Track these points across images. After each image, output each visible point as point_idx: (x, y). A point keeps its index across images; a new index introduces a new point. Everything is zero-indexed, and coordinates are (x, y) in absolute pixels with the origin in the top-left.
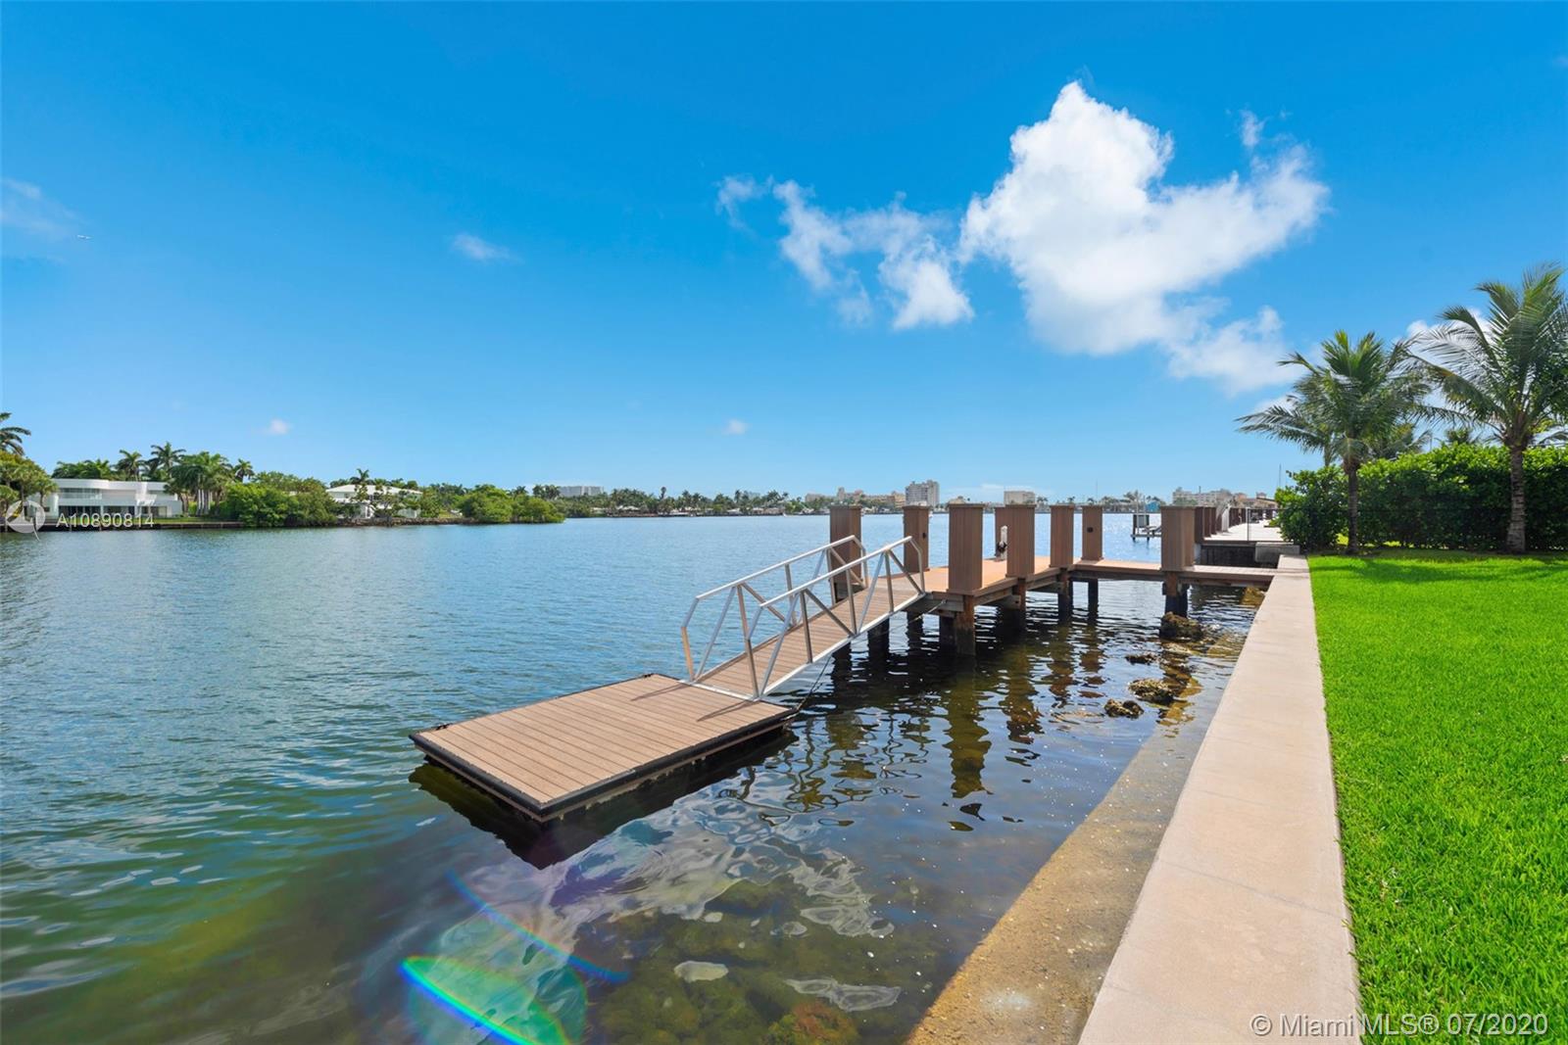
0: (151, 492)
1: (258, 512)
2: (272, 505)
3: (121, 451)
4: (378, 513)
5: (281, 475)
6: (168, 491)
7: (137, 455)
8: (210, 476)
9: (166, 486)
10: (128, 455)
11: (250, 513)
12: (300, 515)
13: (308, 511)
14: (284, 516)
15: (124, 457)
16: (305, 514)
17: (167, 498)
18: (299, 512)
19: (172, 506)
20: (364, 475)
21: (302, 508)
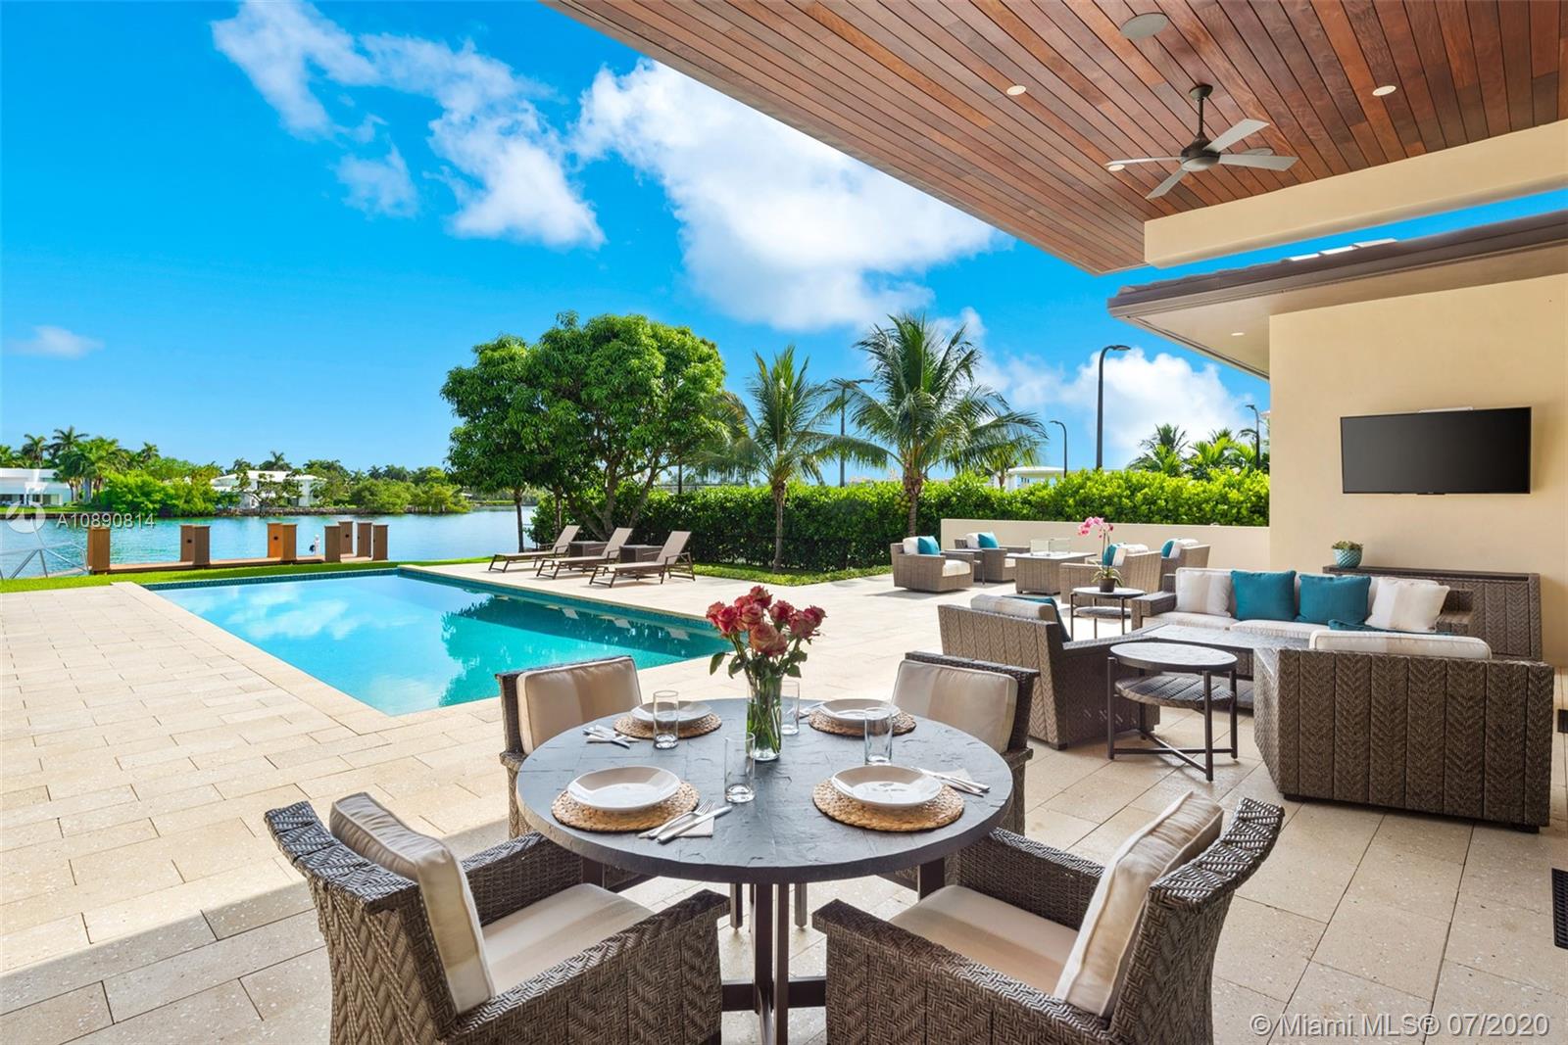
0: (44, 479)
1: (132, 501)
2: (147, 495)
3: (26, 436)
4: (263, 503)
5: (174, 460)
6: (56, 478)
7: (42, 439)
8: (93, 464)
9: (55, 474)
10: (33, 439)
11: (124, 502)
12: (174, 506)
13: (183, 501)
14: (157, 506)
15: (28, 441)
16: (180, 503)
17: (59, 485)
18: (174, 501)
19: (63, 494)
20: (278, 459)
21: (178, 497)
